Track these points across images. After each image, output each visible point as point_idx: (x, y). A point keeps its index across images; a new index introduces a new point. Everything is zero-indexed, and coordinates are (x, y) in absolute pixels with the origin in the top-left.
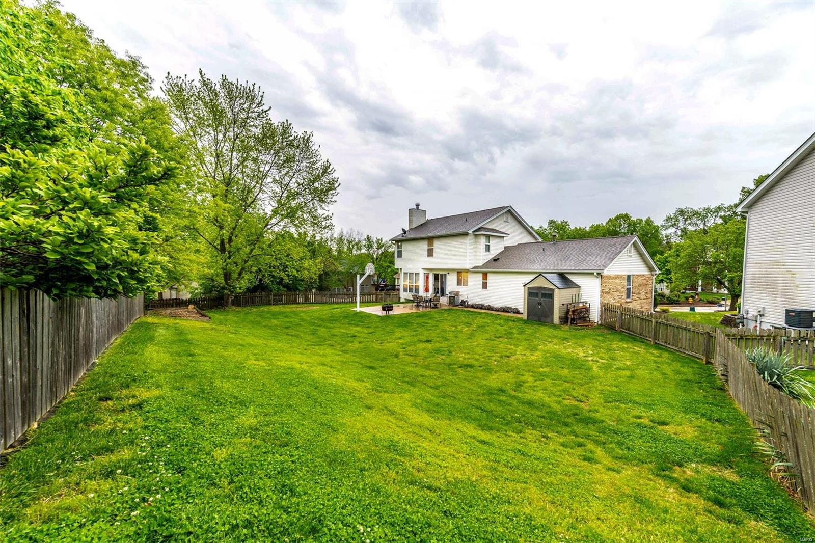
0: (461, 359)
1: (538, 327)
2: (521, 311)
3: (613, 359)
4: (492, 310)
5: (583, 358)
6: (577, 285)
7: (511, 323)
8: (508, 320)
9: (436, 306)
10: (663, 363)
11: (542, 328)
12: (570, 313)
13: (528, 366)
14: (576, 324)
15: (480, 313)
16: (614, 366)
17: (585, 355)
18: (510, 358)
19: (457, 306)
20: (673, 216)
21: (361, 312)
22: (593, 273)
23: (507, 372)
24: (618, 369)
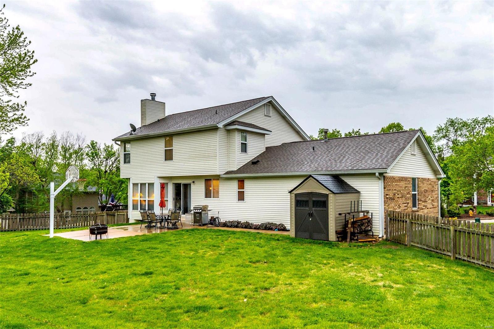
0: (192, 298)
1: (309, 246)
2: (288, 227)
3: (411, 283)
4: (251, 228)
5: (372, 284)
6: (356, 190)
7: (274, 243)
8: (270, 239)
9: (175, 227)
10: (474, 283)
11: (314, 247)
12: (350, 226)
13: (295, 301)
14: (357, 240)
15: (234, 233)
16: (415, 293)
17: (372, 279)
18: (269, 292)
19: (204, 225)
20: (443, 126)
21: (55, 238)
22: (374, 174)
23: (262, 313)
24: (420, 296)
